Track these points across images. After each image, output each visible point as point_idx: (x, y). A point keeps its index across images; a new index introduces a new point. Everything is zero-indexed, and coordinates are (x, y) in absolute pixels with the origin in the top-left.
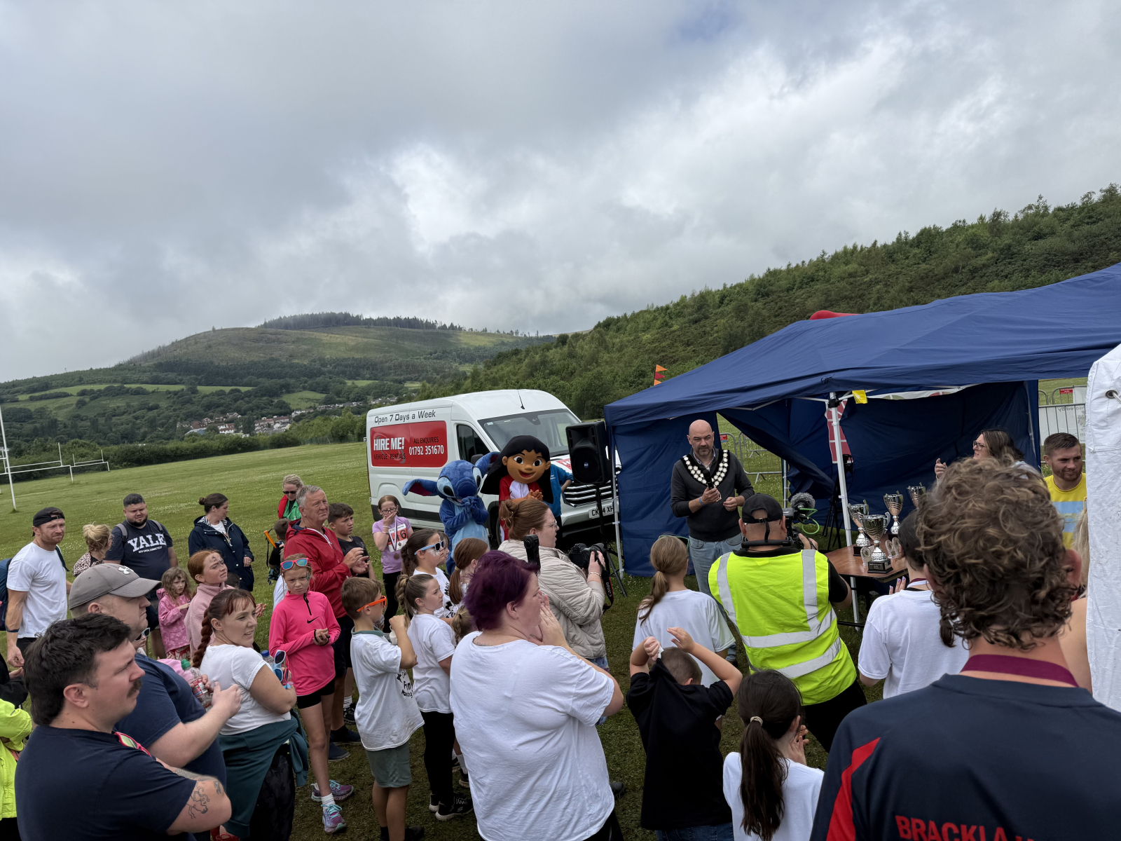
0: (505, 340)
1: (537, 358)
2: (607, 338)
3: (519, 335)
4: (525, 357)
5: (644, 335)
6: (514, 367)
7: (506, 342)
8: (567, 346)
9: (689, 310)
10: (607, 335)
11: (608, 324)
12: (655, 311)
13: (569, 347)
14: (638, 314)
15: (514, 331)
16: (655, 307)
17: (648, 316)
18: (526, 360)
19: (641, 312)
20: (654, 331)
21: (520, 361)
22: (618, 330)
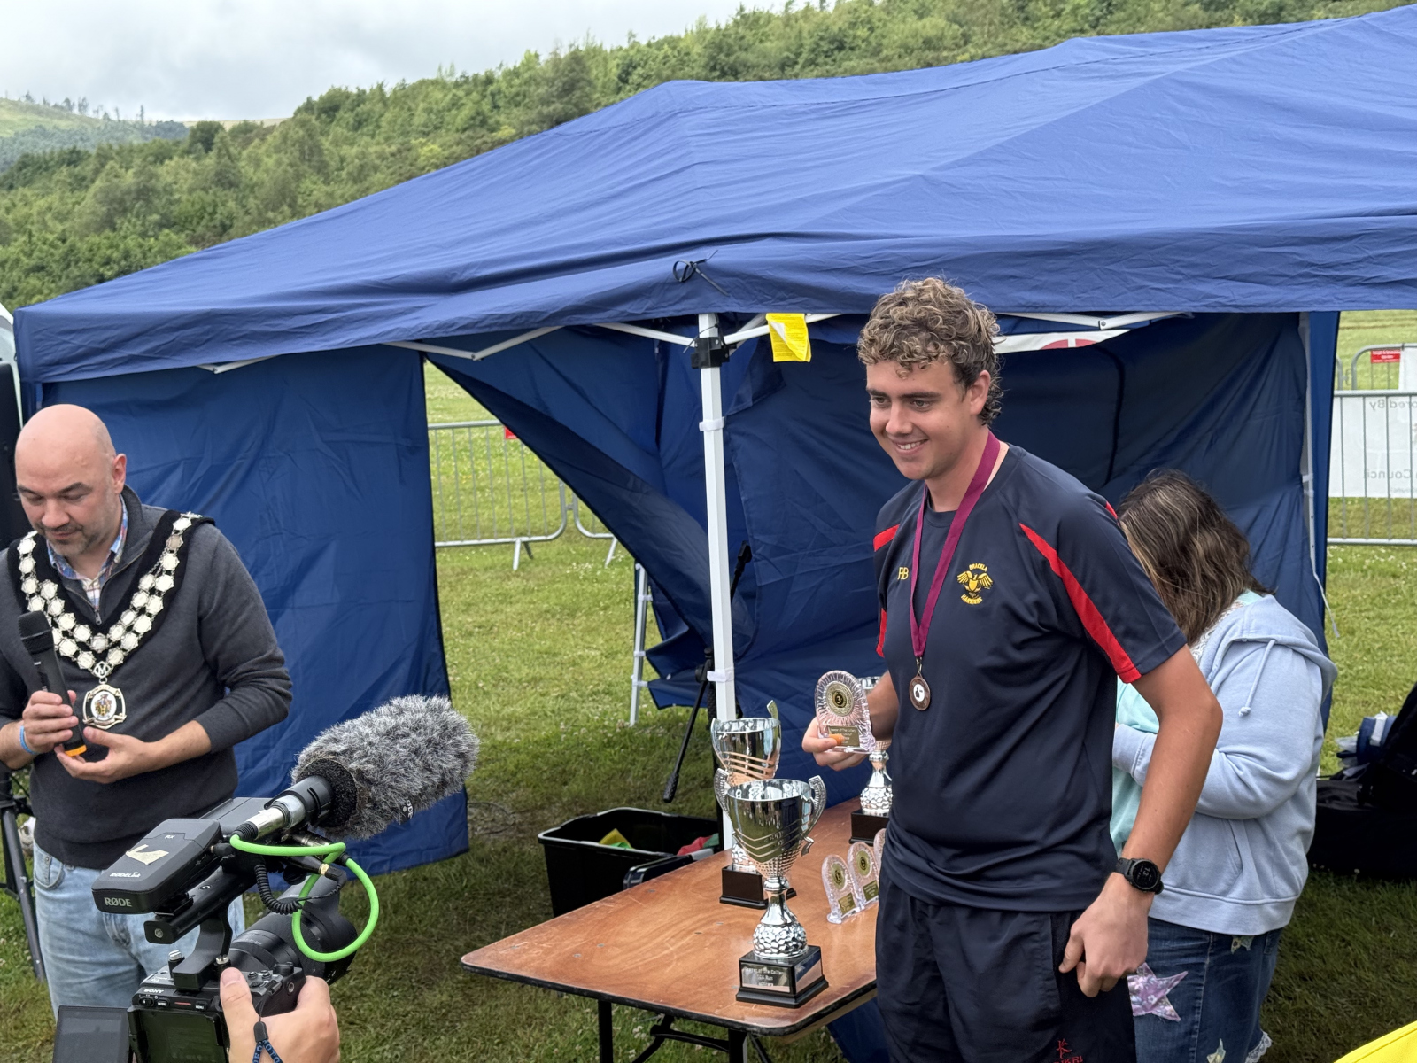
0: (49, 124)
1: (129, 179)
2: (326, 143)
3: (90, 113)
4: (97, 172)
5: (423, 145)
6: (61, 199)
7: (49, 128)
8: (213, 154)
9: (542, 90)
10: (324, 133)
11: (330, 107)
12: (457, 85)
13: (219, 156)
14: (414, 88)
15: (75, 101)
16: (458, 75)
17: (439, 95)
18: (98, 183)
19: (423, 83)
20: (452, 137)
21: (80, 183)
22: (359, 124)
